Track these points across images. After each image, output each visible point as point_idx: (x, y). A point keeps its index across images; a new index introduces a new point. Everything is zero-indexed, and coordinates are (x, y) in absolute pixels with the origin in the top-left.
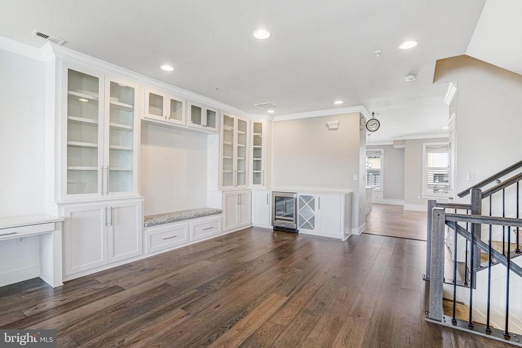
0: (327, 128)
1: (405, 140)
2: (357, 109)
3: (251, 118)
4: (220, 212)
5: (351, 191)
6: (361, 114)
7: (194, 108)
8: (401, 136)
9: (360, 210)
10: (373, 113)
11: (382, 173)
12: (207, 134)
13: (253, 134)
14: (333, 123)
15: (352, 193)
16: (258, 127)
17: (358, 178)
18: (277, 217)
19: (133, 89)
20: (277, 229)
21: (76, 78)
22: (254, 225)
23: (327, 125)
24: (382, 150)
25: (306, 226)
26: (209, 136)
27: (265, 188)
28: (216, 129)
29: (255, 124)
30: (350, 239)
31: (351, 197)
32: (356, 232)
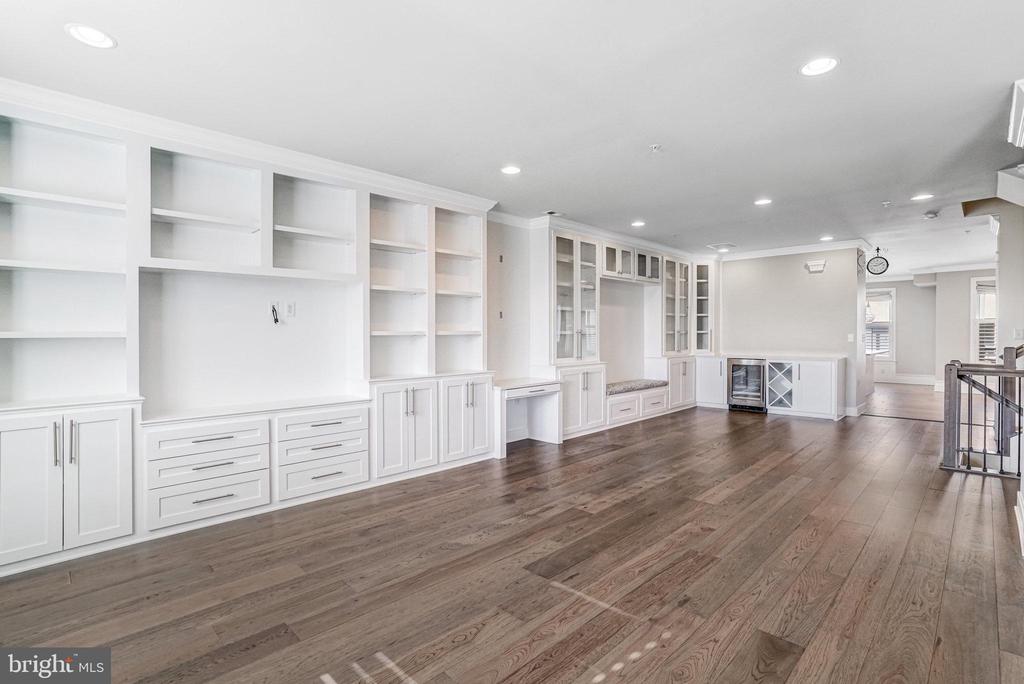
0: (807, 271)
1: (935, 274)
2: (854, 244)
3: (693, 260)
4: (665, 384)
5: (844, 356)
6: (858, 250)
7: (640, 256)
8: (929, 268)
9: (858, 383)
10: (878, 249)
11: (893, 330)
12: (642, 286)
13: (696, 281)
14: (815, 264)
15: (846, 359)
16: (702, 272)
17: (855, 338)
18: (734, 393)
19: (594, 246)
20: (734, 409)
21: (564, 245)
22: (698, 405)
23: (807, 267)
24: (893, 291)
25: (780, 403)
26: (646, 288)
27: (713, 354)
28: (659, 280)
29: (700, 268)
30: (845, 420)
31: (845, 365)
32: (853, 412)
